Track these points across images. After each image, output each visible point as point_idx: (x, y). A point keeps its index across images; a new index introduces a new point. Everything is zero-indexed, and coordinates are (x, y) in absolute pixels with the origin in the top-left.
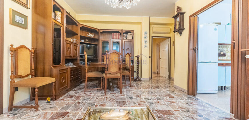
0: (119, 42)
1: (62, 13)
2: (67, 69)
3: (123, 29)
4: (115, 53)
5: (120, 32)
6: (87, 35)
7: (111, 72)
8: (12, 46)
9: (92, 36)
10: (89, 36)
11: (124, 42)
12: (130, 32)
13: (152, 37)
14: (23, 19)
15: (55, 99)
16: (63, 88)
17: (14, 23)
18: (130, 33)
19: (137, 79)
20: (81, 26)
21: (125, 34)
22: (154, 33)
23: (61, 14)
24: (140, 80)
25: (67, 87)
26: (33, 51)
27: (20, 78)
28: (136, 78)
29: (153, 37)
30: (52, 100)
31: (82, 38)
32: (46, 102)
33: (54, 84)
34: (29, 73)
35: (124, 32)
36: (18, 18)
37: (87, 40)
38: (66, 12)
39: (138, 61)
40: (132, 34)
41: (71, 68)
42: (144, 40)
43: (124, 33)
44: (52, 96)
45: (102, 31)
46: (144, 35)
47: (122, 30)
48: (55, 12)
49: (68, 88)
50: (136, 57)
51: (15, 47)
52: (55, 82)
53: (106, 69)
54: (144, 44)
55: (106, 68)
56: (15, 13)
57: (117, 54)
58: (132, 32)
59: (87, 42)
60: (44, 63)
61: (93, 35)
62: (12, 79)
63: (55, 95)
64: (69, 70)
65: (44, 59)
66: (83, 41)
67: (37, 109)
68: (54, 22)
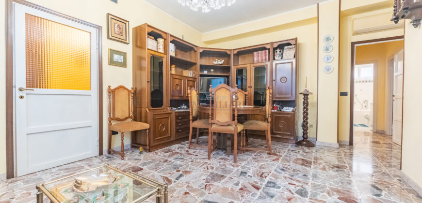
0: (266, 66)
1: (165, 39)
2: (171, 113)
3: (274, 41)
4: (225, 90)
5: (268, 47)
6: (214, 62)
7: (219, 121)
8: (110, 87)
9: (220, 63)
10: (216, 63)
11: (276, 66)
12: (289, 44)
13: (353, 44)
14: (122, 57)
15: (150, 151)
16: (161, 139)
17: (112, 62)
18: (288, 47)
19: (303, 141)
20: (201, 50)
21: (278, 50)
22: (356, 33)
23: (164, 41)
24: (310, 145)
25: (170, 137)
26: (133, 91)
27: (118, 120)
28: (303, 139)
29: (356, 45)
30: (145, 150)
31: (203, 67)
32: (139, 151)
33: (148, 131)
34: (128, 116)
35: (275, 45)
36: (116, 57)
37: (212, 70)
38: (171, 35)
39: (306, 104)
40: (294, 46)
41: (176, 113)
42: (323, 54)
43: (275, 49)
44: (146, 146)
45: (235, 52)
46: (323, 44)
47: (272, 43)
48: (158, 39)
49: (172, 139)
50: (301, 94)
51: (112, 88)
52: (149, 129)
53: (210, 116)
54: (322, 65)
55: (210, 114)
56: (113, 52)
57: (228, 91)
58: (292, 44)
59: (213, 74)
60: (141, 105)
61: (223, 61)
62: (110, 121)
63: (149, 146)
64: (173, 116)
65: (141, 99)
66: (205, 72)
67: (123, 157)
68: (151, 54)
